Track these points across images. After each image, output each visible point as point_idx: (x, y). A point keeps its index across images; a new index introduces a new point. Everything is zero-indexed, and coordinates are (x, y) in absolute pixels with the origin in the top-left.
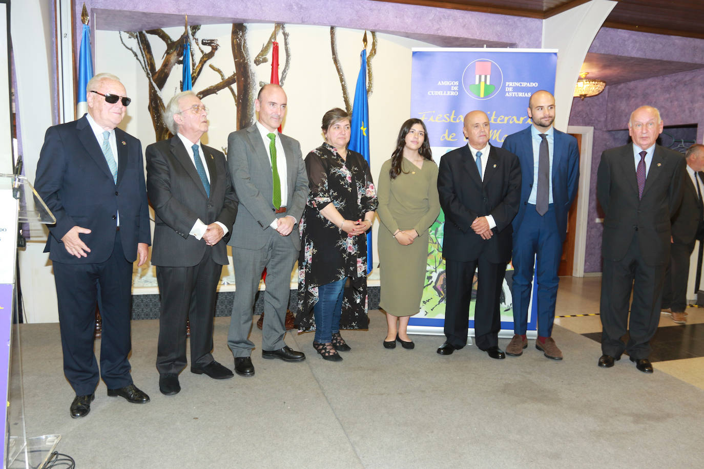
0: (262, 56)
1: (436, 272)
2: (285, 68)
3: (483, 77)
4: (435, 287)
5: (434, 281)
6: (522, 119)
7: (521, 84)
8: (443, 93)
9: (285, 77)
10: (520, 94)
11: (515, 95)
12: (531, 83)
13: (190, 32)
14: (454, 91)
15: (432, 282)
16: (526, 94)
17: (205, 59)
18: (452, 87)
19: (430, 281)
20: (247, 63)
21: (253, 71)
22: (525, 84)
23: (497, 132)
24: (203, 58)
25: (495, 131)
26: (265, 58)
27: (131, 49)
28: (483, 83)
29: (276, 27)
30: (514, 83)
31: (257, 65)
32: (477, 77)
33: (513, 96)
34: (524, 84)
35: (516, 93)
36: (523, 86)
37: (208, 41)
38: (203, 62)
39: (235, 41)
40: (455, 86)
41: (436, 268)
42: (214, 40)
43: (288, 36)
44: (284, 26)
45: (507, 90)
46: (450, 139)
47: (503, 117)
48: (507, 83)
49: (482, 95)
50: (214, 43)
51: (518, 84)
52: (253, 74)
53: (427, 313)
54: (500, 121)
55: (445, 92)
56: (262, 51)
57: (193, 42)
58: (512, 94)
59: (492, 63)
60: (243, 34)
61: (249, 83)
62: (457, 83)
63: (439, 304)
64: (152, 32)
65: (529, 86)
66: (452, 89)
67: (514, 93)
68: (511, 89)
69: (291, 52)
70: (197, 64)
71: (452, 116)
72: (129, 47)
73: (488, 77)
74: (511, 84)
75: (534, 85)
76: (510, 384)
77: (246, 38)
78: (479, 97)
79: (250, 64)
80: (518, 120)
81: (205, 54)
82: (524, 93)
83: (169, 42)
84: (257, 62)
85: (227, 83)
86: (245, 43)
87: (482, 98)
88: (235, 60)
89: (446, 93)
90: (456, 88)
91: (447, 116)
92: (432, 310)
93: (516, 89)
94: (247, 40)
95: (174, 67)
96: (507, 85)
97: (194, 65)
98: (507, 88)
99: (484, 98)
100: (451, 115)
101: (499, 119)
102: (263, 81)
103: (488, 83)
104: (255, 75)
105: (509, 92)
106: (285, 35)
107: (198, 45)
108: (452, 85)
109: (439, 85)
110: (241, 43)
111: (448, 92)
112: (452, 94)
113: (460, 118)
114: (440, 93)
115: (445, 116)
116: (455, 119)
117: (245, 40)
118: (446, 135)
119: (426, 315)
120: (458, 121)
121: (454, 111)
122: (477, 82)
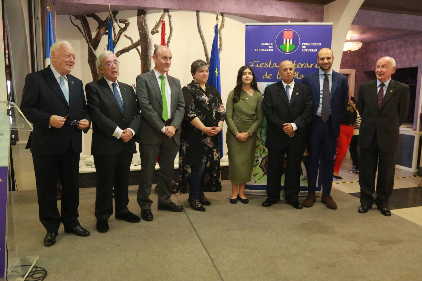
0: (156, 29)
1: (261, 157)
2: (169, 36)
3: (288, 40)
4: (260, 166)
5: (260, 163)
6: (312, 65)
7: (311, 44)
9: (170, 42)
10: (311, 50)
12: (317, 43)
13: (112, 15)
16: (314, 50)
17: (121, 31)
19: (258, 163)
20: (147, 33)
21: (150, 38)
22: (314, 44)
23: (297, 73)
25: (296, 72)
27: (77, 26)
28: (288, 44)
29: (164, 12)
30: (307, 43)
33: (306, 51)
35: (308, 50)
36: (312, 45)
37: (123, 20)
38: (120, 33)
41: (261, 155)
42: (126, 20)
43: (171, 17)
44: (169, 11)
45: (302, 48)
46: (268, 78)
47: (300, 64)
49: (288, 51)
50: (127, 22)
51: (309, 44)
52: (150, 40)
53: (256, 182)
54: (299, 66)
55: (265, 49)
56: (155, 26)
57: (114, 21)
59: (293, 31)
60: (144, 17)
61: (148, 46)
62: (272, 44)
63: (263, 176)
64: (90, 16)
65: (316, 45)
66: (270, 48)
68: (305, 47)
69: (173, 26)
70: (117, 34)
73: (291, 40)
74: (305, 44)
75: (319, 44)
76: (306, 223)
77: (146, 18)
78: (286, 52)
79: (149, 34)
80: (310, 65)
81: (122, 29)
83: (100, 21)
84: (153, 33)
85: (134, 46)
87: (288, 53)
88: (139, 31)
90: (272, 47)
91: (267, 64)
92: (259, 180)
93: (308, 47)
95: (103, 36)
96: (302, 45)
97: (115, 35)
99: (289, 52)
100: (269, 63)
101: (298, 65)
102: (156, 44)
104: (152, 41)
108: (269, 45)
109: (262, 45)
110: (143, 21)
111: (267, 49)
112: (270, 50)
113: (274, 65)
114: (262, 50)
115: (265, 64)
116: (271, 66)
117: (145, 20)
118: (266, 75)
119: (255, 183)
120: (273, 67)
121: (271, 61)
122: (284, 43)
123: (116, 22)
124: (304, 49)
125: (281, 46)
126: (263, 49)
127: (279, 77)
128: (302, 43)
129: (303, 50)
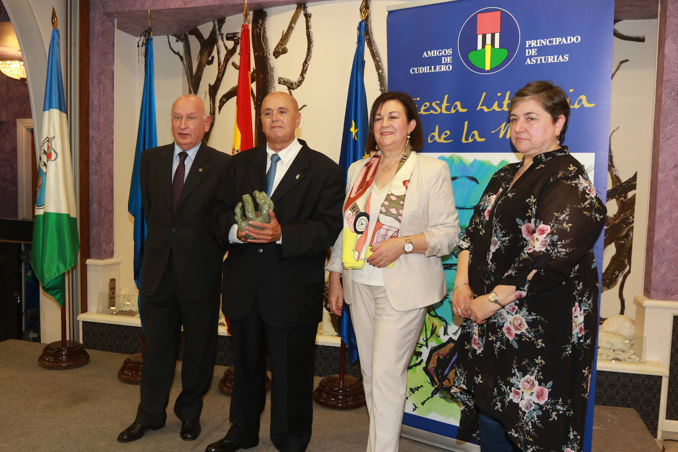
0: (282, 45)
1: (427, 346)
2: (306, 59)
3: (489, 37)
4: (426, 369)
5: (425, 360)
7: (551, 42)
8: (430, 69)
9: (306, 70)
10: (550, 59)
11: (541, 60)
12: (569, 38)
13: (217, 27)
14: (446, 64)
15: (422, 360)
16: (560, 57)
17: (228, 56)
18: (443, 58)
19: (419, 359)
20: (266, 56)
21: (272, 65)
22: (559, 40)
24: (226, 55)
26: (285, 47)
27: (178, 54)
28: (488, 48)
29: (297, 8)
30: (539, 41)
31: (276, 58)
32: (480, 37)
33: (539, 62)
34: (556, 41)
35: (543, 58)
36: (554, 44)
37: (231, 34)
38: (227, 60)
39: (255, 30)
40: (447, 56)
41: (427, 340)
42: (236, 33)
43: (310, 17)
44: (306, 5)
45: (527, 55)
46: (442, 141)
48: (528, 43)
49: (488, 68)
50: (236, 37)
51: (545, 42)
52: (272, 69)
53: (416, 407)
55: (433, 67)
56: (281, 40)
57: (219, 38)
58: (537, 60)
59: (502, 12)
60: (263, 22)
61: (268, 81)
62: (449, 51)
63: (432, 397)
64: (191, 33)
65: (565, 43)
66: (443, 62)
67: (539, 58)
68: (533, 52)
69: (314, 37)
70: (222, 63)
71: (445, 104)
72: (177, 51)
73: (497, 36)
74: (533, 43)
75: (574, 39)
77: (266, 26)
78: (483, 71)
79: (269, 57)
81: (229, 51)
82: (556, 57)
83: (202, 41)
84: (277, 54)
86: (264, 32)
87: (488, 71)
88: (254, 54)
89: (435, 68)
90: (449, 60)
91: (436, 104)
92: (423, 404)
93: (542, 51)
94: (266, 29)
95: (205, 68)
96: (527, 46)
97: (219, 64)
98: (527, 50)
99: (492, 70)
100: (442, 103)
102: (282, 77)
103: (497, 45)
104: (274, 70)
105: (531, 57)
106: (308, 16)
107: (223, 41)
108: (443, 56)
109: (425, 57)
110: (260, 33)
111: (437, 66)
112: (443, 68)
113: (456, 106)
114: (425, 70)
115: (434, 104)
116: (448, 108)
117: (264, 29)
118: (436, 134)
119: (414, 410)
120: (453, 111)
121: (446, 96)
122: (480, 46)
123: (222, 39)
124: (533, 58)
125: (472, 56)
126: (428, 67)
127: (467, 139)
128: (527, 42)
129: (528, 60)
